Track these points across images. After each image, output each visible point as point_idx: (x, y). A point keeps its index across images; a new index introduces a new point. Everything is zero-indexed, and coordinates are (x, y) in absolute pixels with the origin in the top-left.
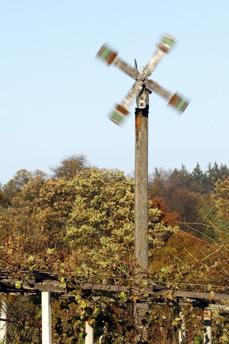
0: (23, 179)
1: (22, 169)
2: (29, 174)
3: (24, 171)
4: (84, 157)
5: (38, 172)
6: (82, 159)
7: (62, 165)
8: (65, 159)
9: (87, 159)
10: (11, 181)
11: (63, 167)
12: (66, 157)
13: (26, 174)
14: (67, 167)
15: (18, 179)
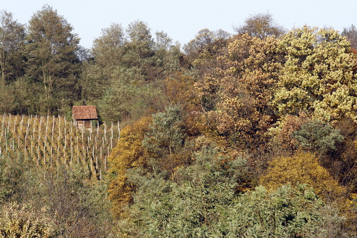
0: (204, 39)
1: (204, 29)
2: (211, 33)
3: (207, 31)
4: (270, 16)
5: (221, 32)
6: (267, 18)
7: (246, 25)
8: (250, 18)
9: (273, 18)
10: (193, 41)
11: (247, 27)
12: (250, 16)
13: (208, 33)
14: (252, 27)
15: (199, 39)
